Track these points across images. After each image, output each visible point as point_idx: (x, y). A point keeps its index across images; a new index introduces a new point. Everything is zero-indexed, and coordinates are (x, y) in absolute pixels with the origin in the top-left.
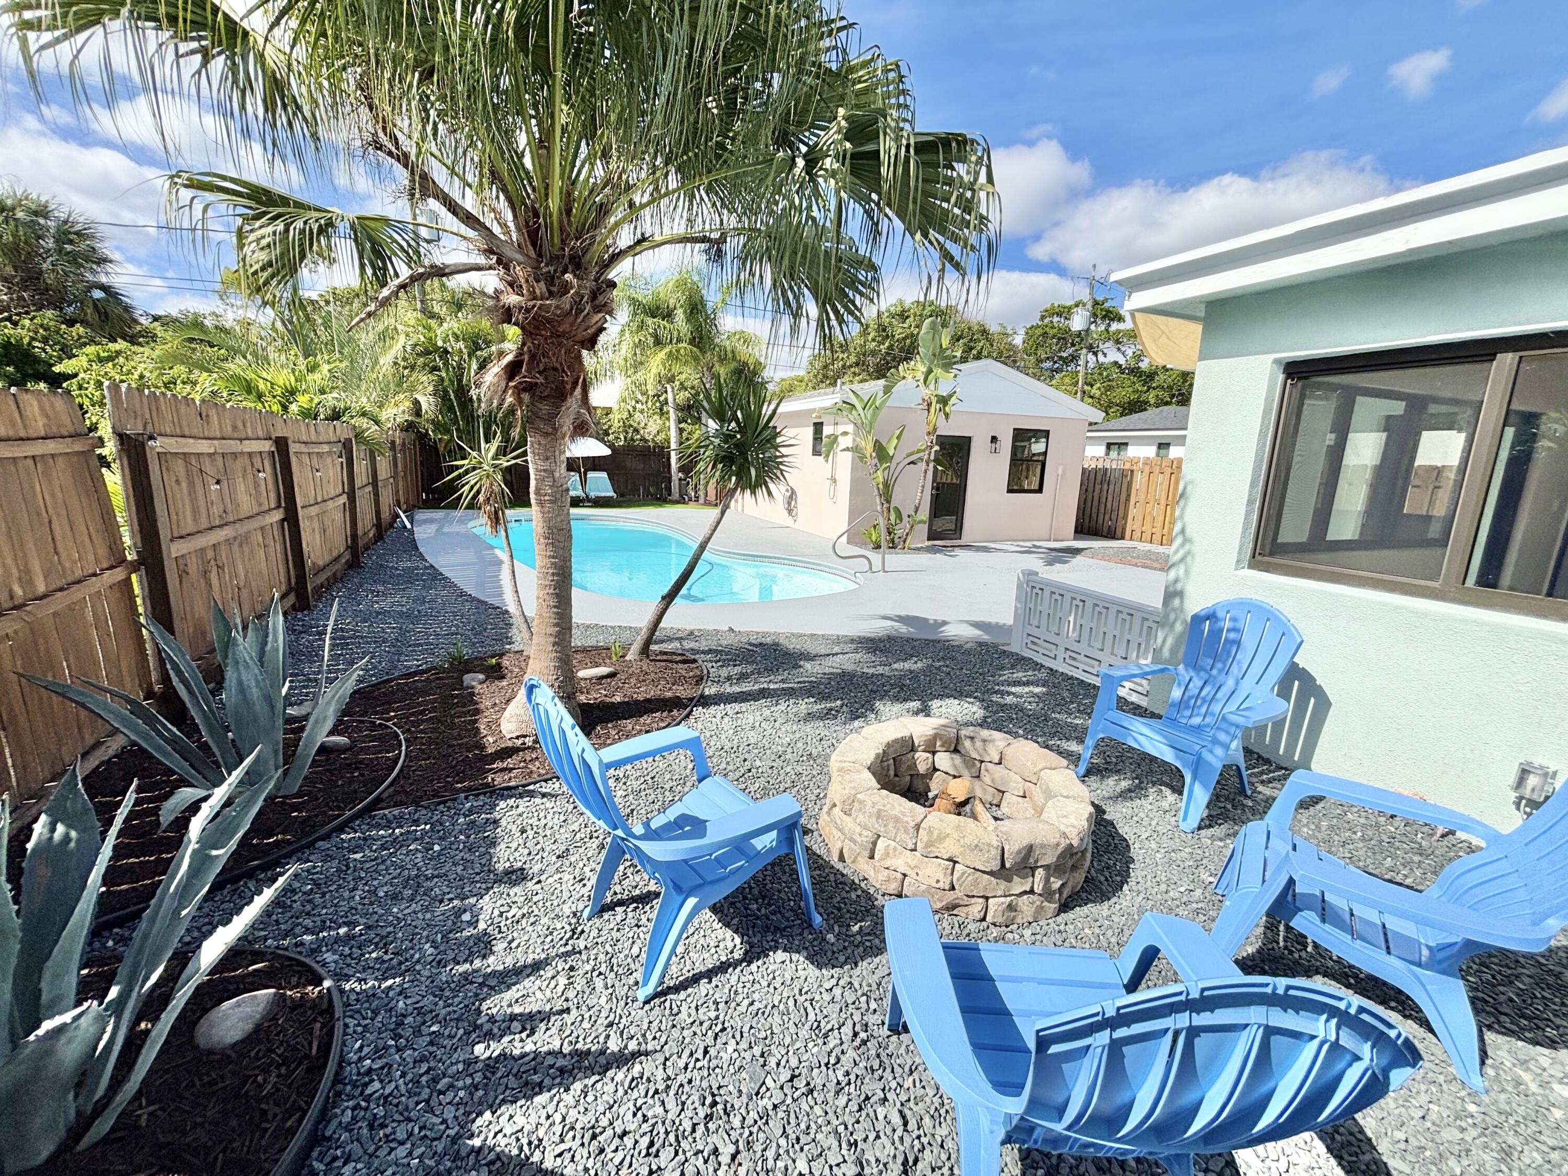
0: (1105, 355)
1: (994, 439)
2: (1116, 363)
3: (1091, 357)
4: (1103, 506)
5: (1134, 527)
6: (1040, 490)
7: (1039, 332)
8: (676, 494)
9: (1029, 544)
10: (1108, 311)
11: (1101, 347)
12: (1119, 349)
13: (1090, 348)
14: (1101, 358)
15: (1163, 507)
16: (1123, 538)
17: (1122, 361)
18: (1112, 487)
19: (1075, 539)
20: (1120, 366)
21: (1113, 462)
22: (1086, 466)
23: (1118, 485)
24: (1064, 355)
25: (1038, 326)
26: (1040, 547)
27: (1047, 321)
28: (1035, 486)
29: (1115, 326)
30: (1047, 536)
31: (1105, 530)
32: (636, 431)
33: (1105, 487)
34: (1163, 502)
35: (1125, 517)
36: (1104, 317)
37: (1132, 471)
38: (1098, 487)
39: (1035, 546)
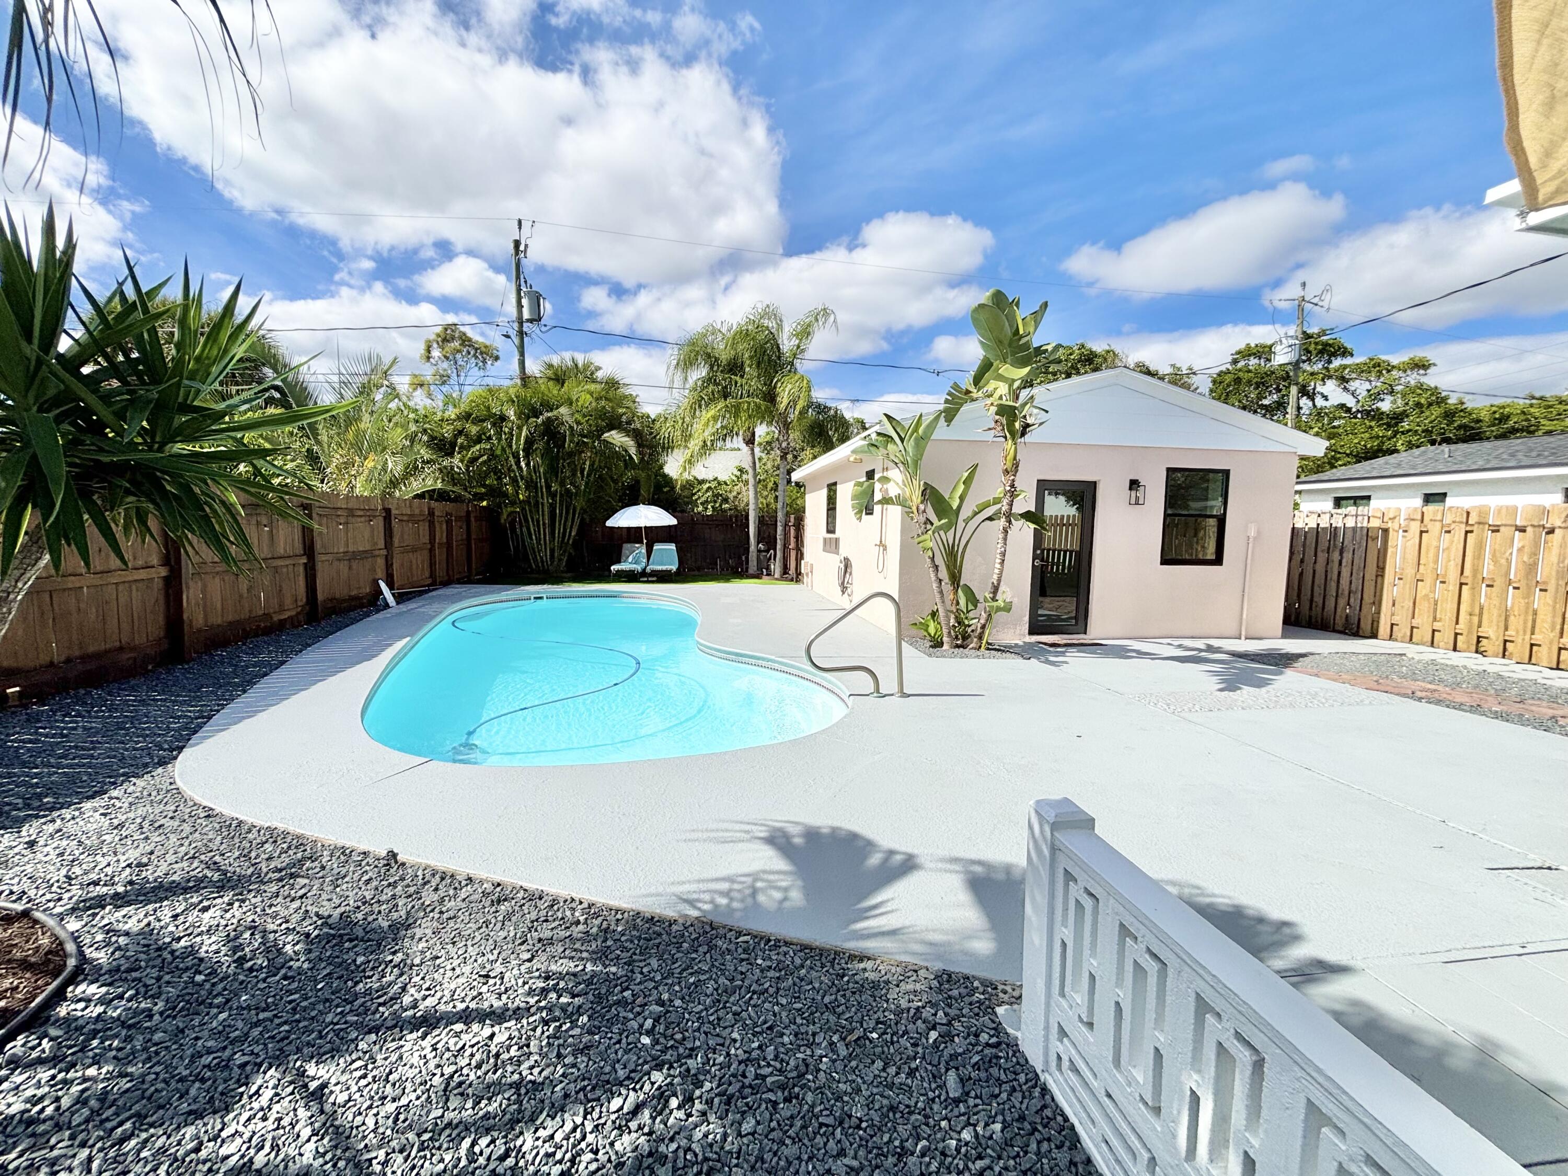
0: (1326, 398)
1: (1134, 484)
2: (1342, 406)
3: (1305, 402)
4: (1333, 585)
5: (1396, 620)
6: (1218, 560)
7: (1228, 378)
8: (753, 567)
9: (1200, 644)
10: (1326, 344)
11: (1319, 389)
12: (1345, 389)
13: (1304, 391)
14: (1320, 402)
15: (1453, 587)
16: (1374, 635)
17: (1350, 402)
18: (1347, 556)
19: (1284, 636)
20: (1349, 410)
21: (1347, 518)
22: (1299, 525)
23: (1360, 553)
24: (1266, 402)
25: (1228, 372)
26: (1218, 650)
27: (1241, 364)
28: (1211, 554)
29: (1337, 363)
30: (1233, 631)
31: (1340, 622)
32: (726, 500)
33: (1336, 556)
34: (1453, 576)
35: (1378, 602)
36: (1321, 352)
37: (1386, 531)
38: (1322, 557)
39: (1210, 649)
